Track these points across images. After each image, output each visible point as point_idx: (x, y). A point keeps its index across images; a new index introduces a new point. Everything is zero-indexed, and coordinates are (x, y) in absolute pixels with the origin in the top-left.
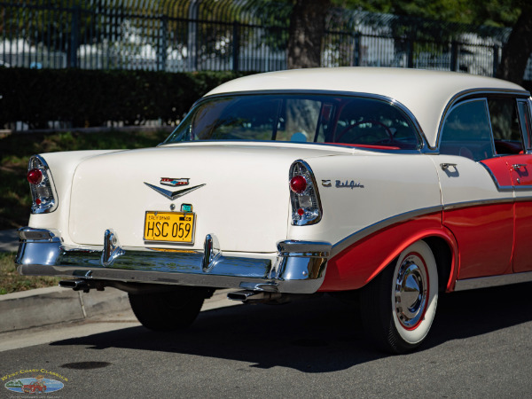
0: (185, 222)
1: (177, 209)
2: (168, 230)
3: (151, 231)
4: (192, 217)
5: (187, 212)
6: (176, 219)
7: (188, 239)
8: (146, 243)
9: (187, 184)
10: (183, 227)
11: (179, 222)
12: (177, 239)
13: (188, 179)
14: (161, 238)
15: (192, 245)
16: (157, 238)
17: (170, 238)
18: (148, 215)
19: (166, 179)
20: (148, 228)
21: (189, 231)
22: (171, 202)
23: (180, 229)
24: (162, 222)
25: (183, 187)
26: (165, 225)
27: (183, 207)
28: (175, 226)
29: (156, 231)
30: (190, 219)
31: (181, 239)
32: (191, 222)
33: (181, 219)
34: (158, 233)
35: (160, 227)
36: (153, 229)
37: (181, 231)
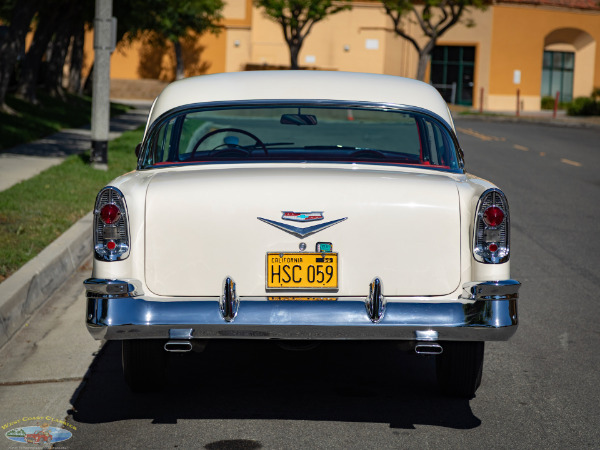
0: (325, 265)
1: (311, 248)
2: (300, 274)
3: (276, 277)
4: (334, 258)
5: (325, 253)
6: (311, 261)
7: (332, 284)
8: (267, 291)
9: (321, 218)
10: (320, 269)
11: (316, 264)
12: (315, 285)
13: (321, 213)
14: (291, 284)
15: (336, 291)
16: (285, 285)
17: (305, 284)
18: (270, 257)
19: (291, 213)
20: (272, 274)
21: (331, 274)
22: (299, 241)
23: (318, 272)
24: (291, 265)
25: (315, 222)
26: (297, 269)
27: (319, 246)
28: (311, 269)
29: (283, 276)
30: (332, 260)
31: (321, 285)
32: (333, 264)
33: (318, 260)
34: (287, 279)
35: (290, 272)
36: (279, 274)
37: (320, 275)
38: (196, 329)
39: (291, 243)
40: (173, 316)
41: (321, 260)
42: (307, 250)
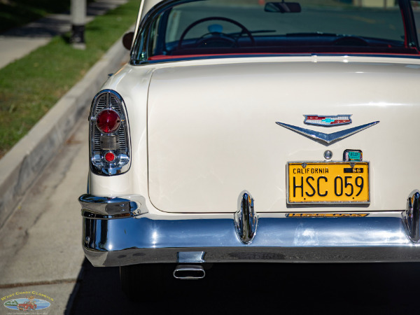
0: (354, 175)
1: (338, 157)
2: (326, 186)
3: (298, 190)
4: (365, 167)
5: (354, 162)
6: (339, 171)
7: (362, 198)
8: (288, 206)
9: (349, 122)
10: (349, 181)
11: (343, 175)
12: (344, 199)
13: (349, 116)
14: (316, 199)
15: (367, 205)
16: (309, 199)
17: (331, 198)
18: (292, 168)
19: (314, 117)
20: (294, 187)
21: (362, 187)
22: (324, 148)
23: (346, 185)
24: (316, 176)
25: (342, 127)
26: (322, 181)
27: (347, 154)
28: (339, 180)
29: (307, 189)
30: (362, 170)
31: (350, 200)
32: (364, 175)
33: (346, 171)
34: (311, 192)
35: (314, 184)
36: (302, 187)
37: (349, 187)
38: (207, 252)
39: (314, 152)
40: (183, 238)
41: (350, 171)
42: (334, 159)
